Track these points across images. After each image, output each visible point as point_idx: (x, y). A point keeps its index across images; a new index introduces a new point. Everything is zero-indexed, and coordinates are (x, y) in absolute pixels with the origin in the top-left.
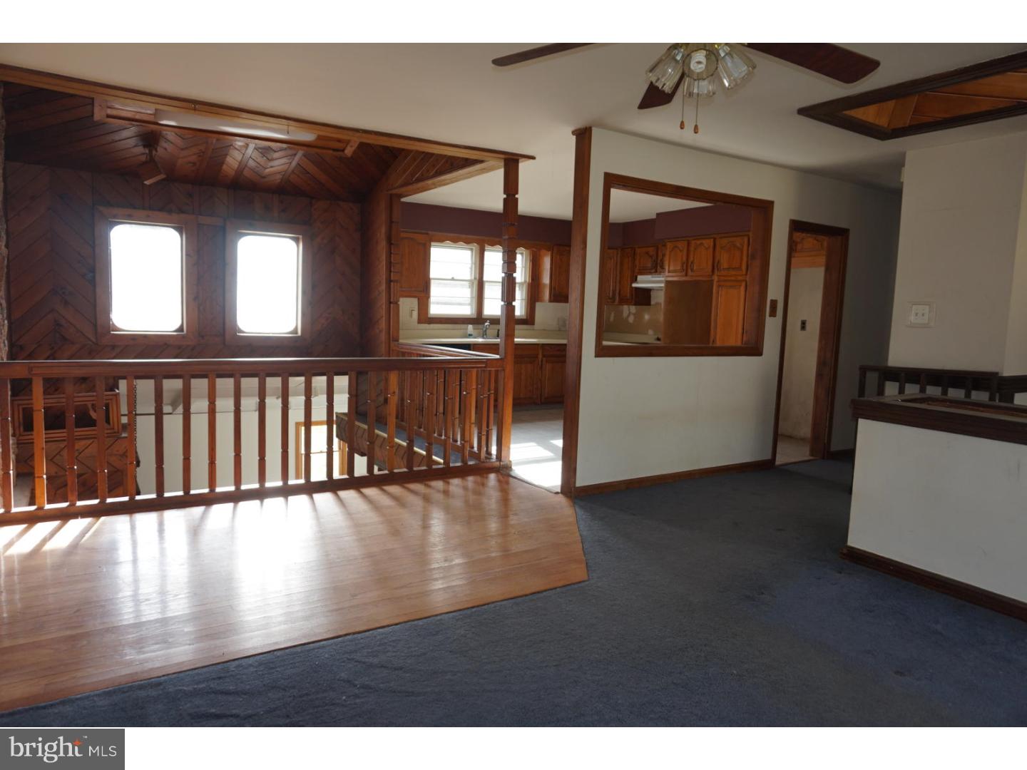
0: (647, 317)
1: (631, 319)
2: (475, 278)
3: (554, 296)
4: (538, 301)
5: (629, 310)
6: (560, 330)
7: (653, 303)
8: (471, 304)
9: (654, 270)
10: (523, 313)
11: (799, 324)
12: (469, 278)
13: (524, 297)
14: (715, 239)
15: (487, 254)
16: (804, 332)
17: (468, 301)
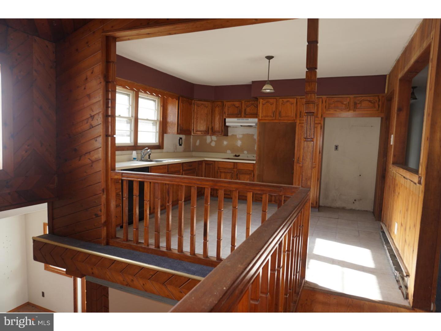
0: (225, 143)
1: (213, 144)
2: (132, 117)
3: (180, 130)
4: (165, 134)
5: (211, 138)
6: (174, 152)
7: (230, 134)
8: (130, 136)
9: (239, 116)
10: (157, 141)
11: (334, 147)
12: (127, 115)
13: (158, 130)
14: (297, 99)
15: (140, 100)
16: (336, 152)
17: (128, 133)
